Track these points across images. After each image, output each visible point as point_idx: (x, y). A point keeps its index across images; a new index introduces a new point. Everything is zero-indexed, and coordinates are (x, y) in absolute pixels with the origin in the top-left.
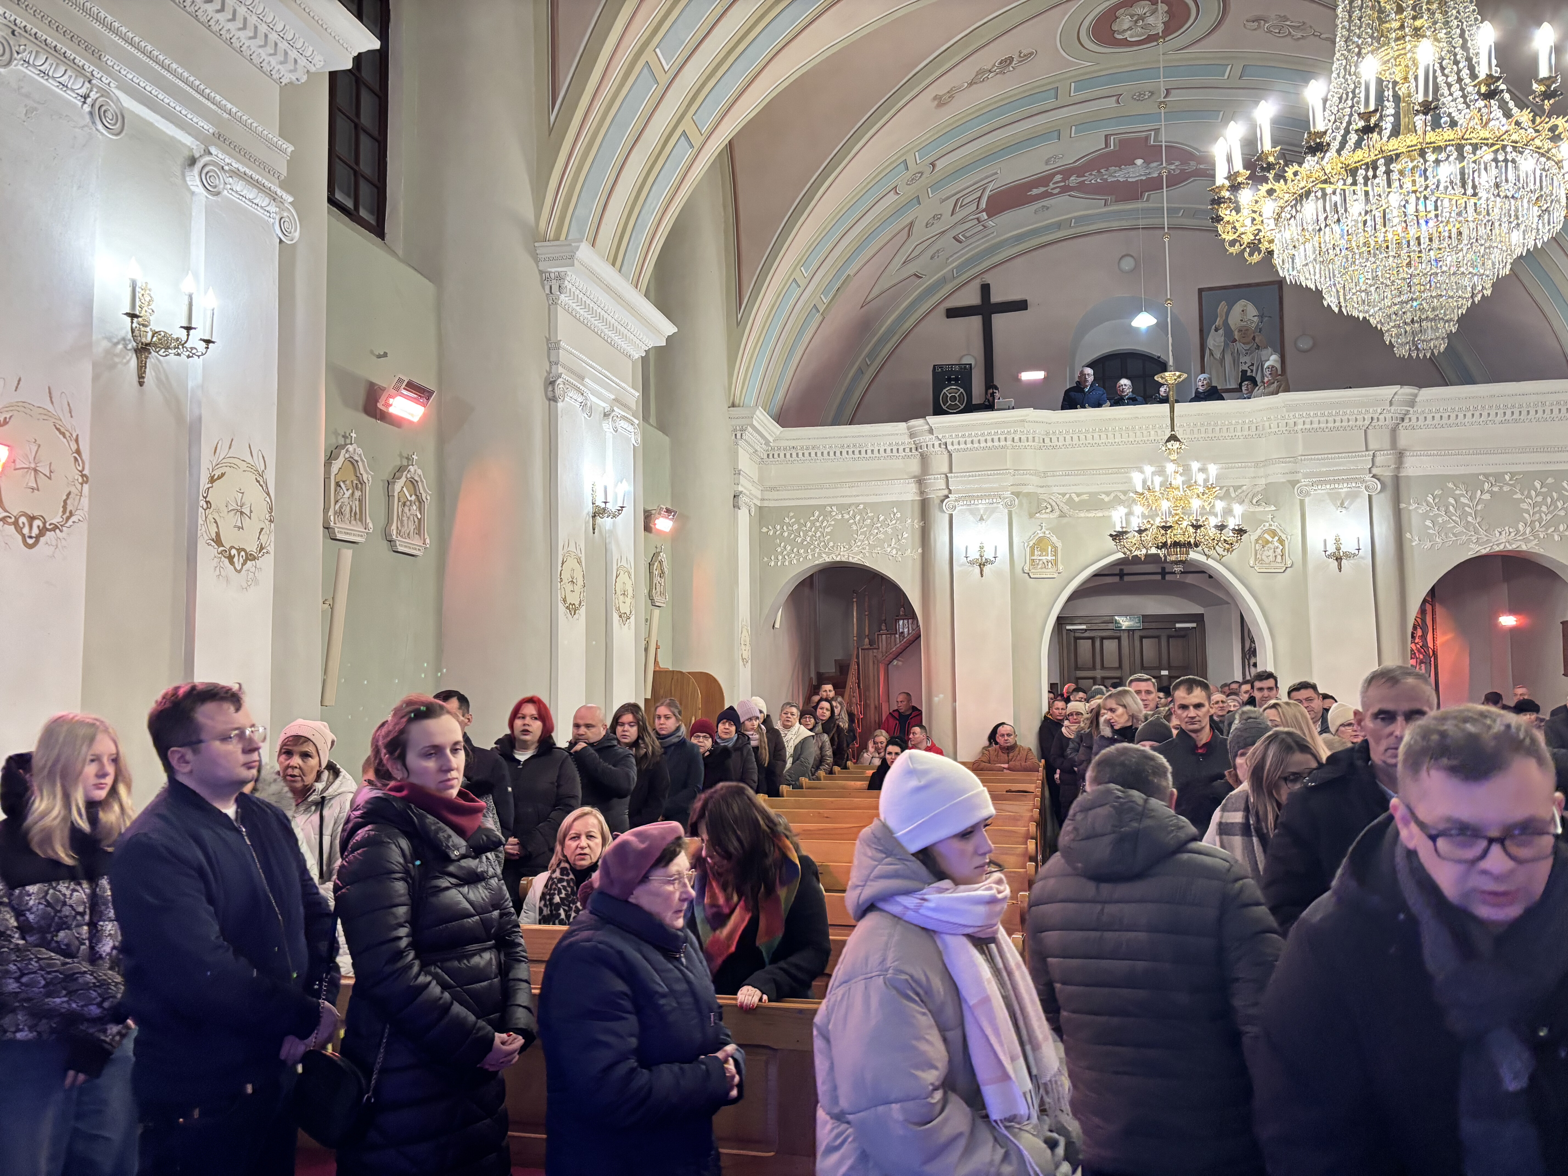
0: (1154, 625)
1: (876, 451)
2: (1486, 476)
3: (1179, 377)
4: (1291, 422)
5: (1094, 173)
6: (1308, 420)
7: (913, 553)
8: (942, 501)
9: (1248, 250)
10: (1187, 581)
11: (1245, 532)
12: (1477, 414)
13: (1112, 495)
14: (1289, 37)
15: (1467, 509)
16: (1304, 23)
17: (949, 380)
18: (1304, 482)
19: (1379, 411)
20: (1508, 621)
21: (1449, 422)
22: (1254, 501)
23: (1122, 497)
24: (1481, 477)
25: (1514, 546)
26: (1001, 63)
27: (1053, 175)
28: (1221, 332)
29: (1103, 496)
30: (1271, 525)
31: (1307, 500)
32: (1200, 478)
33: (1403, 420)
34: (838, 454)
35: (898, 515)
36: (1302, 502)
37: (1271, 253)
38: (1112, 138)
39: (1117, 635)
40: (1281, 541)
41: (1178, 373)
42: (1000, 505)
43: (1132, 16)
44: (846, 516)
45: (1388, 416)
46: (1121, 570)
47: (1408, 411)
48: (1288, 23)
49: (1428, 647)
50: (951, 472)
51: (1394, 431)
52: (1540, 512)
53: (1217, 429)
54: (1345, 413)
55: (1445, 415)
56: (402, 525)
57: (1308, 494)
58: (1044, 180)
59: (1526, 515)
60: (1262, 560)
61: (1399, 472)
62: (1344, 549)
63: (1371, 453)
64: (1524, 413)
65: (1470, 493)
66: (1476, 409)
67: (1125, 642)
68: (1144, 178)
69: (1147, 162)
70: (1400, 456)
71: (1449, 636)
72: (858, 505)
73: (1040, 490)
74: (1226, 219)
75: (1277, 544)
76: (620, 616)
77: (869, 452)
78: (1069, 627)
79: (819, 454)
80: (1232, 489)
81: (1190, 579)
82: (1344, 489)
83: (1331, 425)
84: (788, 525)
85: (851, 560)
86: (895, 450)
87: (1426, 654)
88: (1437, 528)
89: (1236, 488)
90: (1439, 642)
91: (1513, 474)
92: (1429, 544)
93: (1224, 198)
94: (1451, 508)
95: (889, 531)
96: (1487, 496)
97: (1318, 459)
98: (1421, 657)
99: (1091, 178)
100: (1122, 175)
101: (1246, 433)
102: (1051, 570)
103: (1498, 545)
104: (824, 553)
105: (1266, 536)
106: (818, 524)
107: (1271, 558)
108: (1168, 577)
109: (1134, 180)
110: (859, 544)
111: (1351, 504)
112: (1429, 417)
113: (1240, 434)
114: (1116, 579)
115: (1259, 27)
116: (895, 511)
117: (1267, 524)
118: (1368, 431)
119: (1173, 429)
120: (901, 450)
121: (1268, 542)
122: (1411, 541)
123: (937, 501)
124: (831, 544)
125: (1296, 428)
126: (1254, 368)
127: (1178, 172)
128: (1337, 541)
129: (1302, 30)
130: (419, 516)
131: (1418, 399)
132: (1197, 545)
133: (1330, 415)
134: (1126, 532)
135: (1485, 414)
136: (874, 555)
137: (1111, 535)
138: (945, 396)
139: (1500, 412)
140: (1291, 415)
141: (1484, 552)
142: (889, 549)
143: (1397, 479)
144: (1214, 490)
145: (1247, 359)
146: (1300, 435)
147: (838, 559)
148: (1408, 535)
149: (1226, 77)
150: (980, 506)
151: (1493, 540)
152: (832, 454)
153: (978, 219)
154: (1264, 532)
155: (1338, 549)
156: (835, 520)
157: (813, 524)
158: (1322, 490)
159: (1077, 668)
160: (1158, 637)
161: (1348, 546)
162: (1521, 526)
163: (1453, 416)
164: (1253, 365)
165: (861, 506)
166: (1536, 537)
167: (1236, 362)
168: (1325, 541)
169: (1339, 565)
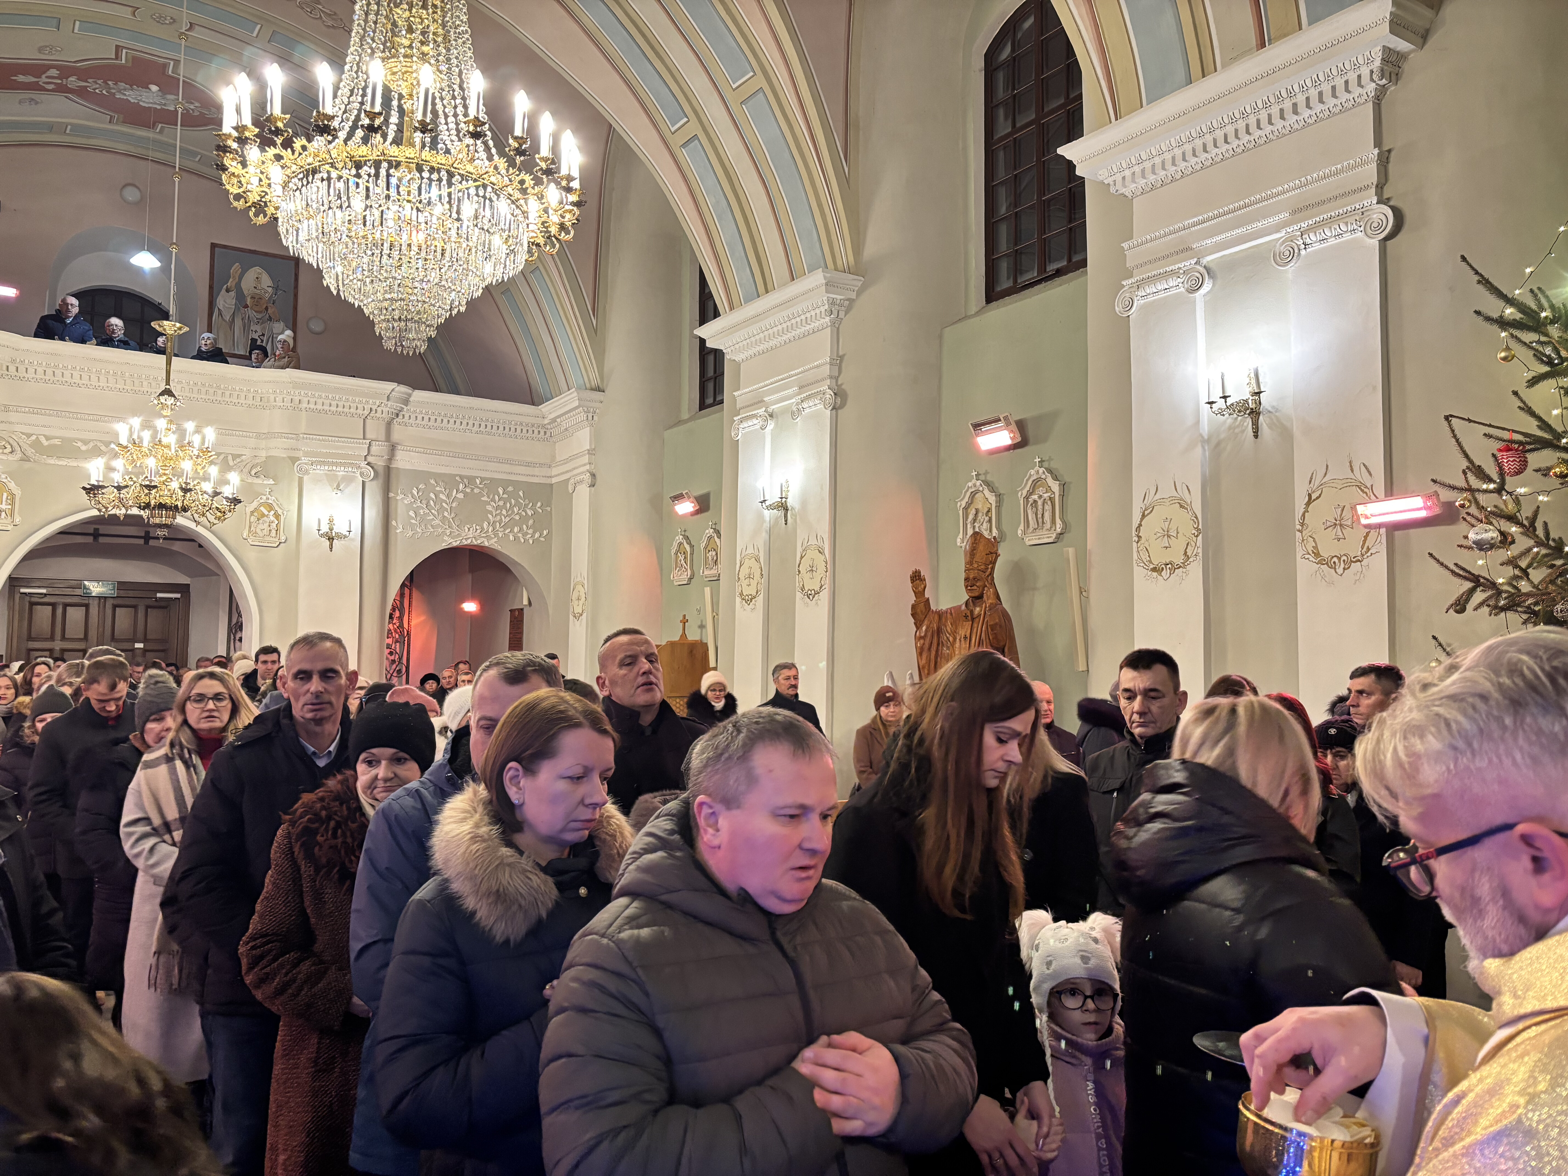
0: (131, 594)
2: (461, 477)
3: (180, 329)
4: (297, 399)
5: (99, 82)
6: (312, 400)
9: (253, 209)
10: (174, 549)
11: (240, 502)
12: (458, 422)
13: (91, 445)
15: (444, 504)
18: (304, 460)
19: (378, 404)
20: (470, 607)
21: (435, 425)
22: (253, 473)
23: (103, 448)
24: (457, 478)
25: (479, 542)
27: (48, 67)
28: (233, 294)
29: (79, 444)
30: (268, 499)
31: (306, 478)
32: (196, 440)
33: (397, 415)
36: (301, 480)
37: (276, 219)
39: (85, 602)
40: (277, 516)
41: (178, 325)
45: (385, 410)
46: (96, 530)
47: (403, 408)
48: (320, 7)
49: (403, 628)
51: (389, 425)
52: (501, 514)
53: (220, 392)
54: (347, 400)
55: (433, 418)
57: (307, 472)
58: (36, 69)
59: (490, 516)
60: (256, 533)
61: (390, 463)
62: (336, 529)
63: (368, 441)
64: (495, 428)
65: (447, 491)
66: (457, 417)
67: (94, 610)
68: (157, 107)
69: (161, 91)
70: (393, 448)
71: (422, 618)
74: (231, 170)
75: (272, 518)
78: (23, 590)
80: (230, 457)
81: (177, 546)
82: (341, 472)
83: (333, 408)
87: (401, 634)
88: (418, 519)
89: (235, 457)
90: (413, 623)
91: (483, 479)
92: (411, 533)
93: (230, 147)
94: (432, 502)
96: (460, 496)
97: (319, 440)
98: (397, 636)
99: (95, 87)
100: (131, 94)
101: (250, 402)
103: (466, 539)
105: (262, 508)
107: (266, 532)
108: (152, 543)
109: (146, 105)
111: (346, 487)
112: (420, 417)
113: (244, 402)
114: (90, 539)
117: (264, 498)
118: (368, 421)
119: (168, 383)
121: (263, 515)
122: (396, 529)
125: (300, 406)
126: (265, 339)
127: (194, 112)
128: (331, 521)
129: (333, 19)
131: (411, 399)
132: (185, 510)
133: (334, 399)
134: (103, 487)
135: (464, 423)
137: (84, 488)
139: (477, 423)
140: (297, 392)
141: (455, 544)
143: (388, 470)
144: (210, 454)
145: (258, 328)
146: (304, 412)
148: (394, 523)
149: (254, 35)
151: (463, 534)
154: (261, 504)
155: (331, 529)
158: (321, 470)
159: (30, 638)
160: (135, 607)
161: (340, 527)
162: (485, 525)
163: (439, 420)
164: (263, 335)
166: (496, 535)
167: (246, 328)
168: (319, 520)
169: (331, 545)
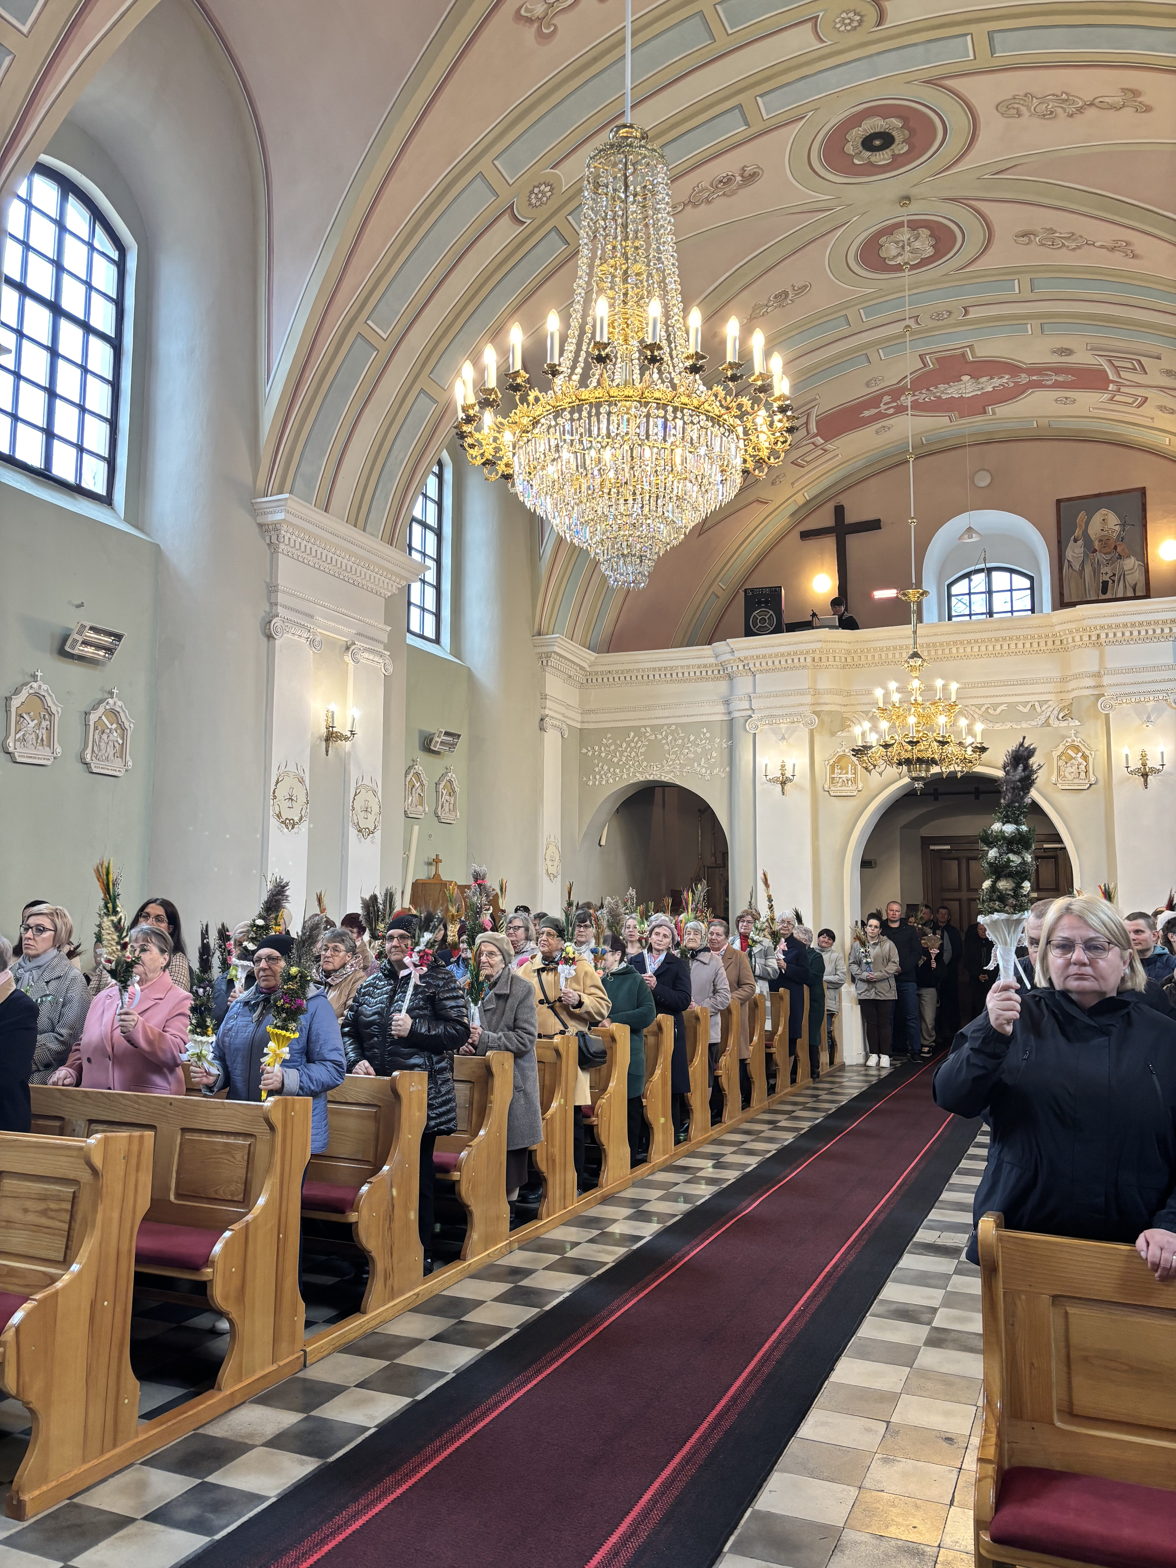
1: (686, 674)
4: (1093, 635)
5: (924, 391)
6: (1110, 633)
7: (721, 772)
8: (746, 721)
14: (1064, 250)
16: (1073, 234)
17: (759, 602)
18: (1107, 695)
22: (1059, 717)
26: (776, 297)
27: (881, 396)
28: (1080, 542)
30: (1074, 741)
31: (1111, 714)
34: (651, 677)
35: (708, 735)
36: (1107, 718)
38: (927, 357)
40: (1085, 757)
42: (801, 724)
43: (897, 243)
44: (659, 737)
48: (1057, 235)
50: (755, 692)
54: (1149, 624)
56: (100, 750)
57: (1112, 708)
58: (874, 401)
60: (1063, 776)
62: (1149, 764)
68: (979, 393)
69: (975, 377)
72: (670, 725)
73: (843, 709)
75: (1080, 760)
76: (359, 831)
77: (680, 675)
79: (634, 678)
80: (1037, 705)
82: (1149, 702)
83: (1134, 636)
84: (606, 746)
85: (663, 779)
86: (704, 673)
89: (1042, 703)
95: (699, 750)
97: (1123, 673)
99: (923, 396)
100: (953, 391)
101: (1048, 647)
102: (851, 788)
104: (639, 772)
105: (1068, 751)
106: (633, 745)
107: (1073, 775)
109: (970, 395)
110: (671, 763)
111: (1157, 718)
113: (1045, 648)
115: (1030, 241)
116: (705, 730)
117: (1070, 740)
119: (915, 647)
120: (710, 673)
121: (1070, 758)
123: (742, 721)
124: (645, 764)
127: (1012, 385)
128: (1142, 756)
129: (1074, 240)
130: (121, 742)
133: (1134, 626)
136: (685, 774)
138: (755, 618)
142: (699, 769)
145: (1108, 569)
147: (651, 778)
149: (1017, 291)
150: (782, 725)
152: (645, 677)
153: (813, 443)
154: (1068, 748)
155: (1144, 765)
156: (649, 740)
157: (628, 745)
158: (1127, 704)
159: (942, 889)
161: (1153, 762)
164: (1114, 575)
165: (674, 727)
167: (1096, 572)
168: (1127, 756)
169: (1146, 781)
